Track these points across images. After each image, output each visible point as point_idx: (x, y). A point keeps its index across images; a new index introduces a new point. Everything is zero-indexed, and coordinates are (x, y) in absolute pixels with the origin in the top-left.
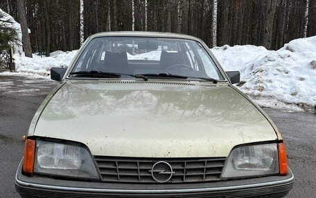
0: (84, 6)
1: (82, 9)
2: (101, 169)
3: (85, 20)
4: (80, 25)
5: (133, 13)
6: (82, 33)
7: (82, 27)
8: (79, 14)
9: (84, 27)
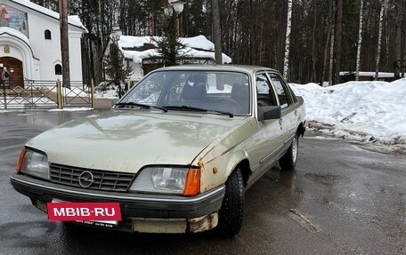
0: (292, 27)
1: (289, 31)
2: (52, 173)
3: (290, 44)
4: (285, 51)
5: (360, 31)
6: (286, 60)
7: (287, 54)
8: (285, 38)
9: (290, 53)
